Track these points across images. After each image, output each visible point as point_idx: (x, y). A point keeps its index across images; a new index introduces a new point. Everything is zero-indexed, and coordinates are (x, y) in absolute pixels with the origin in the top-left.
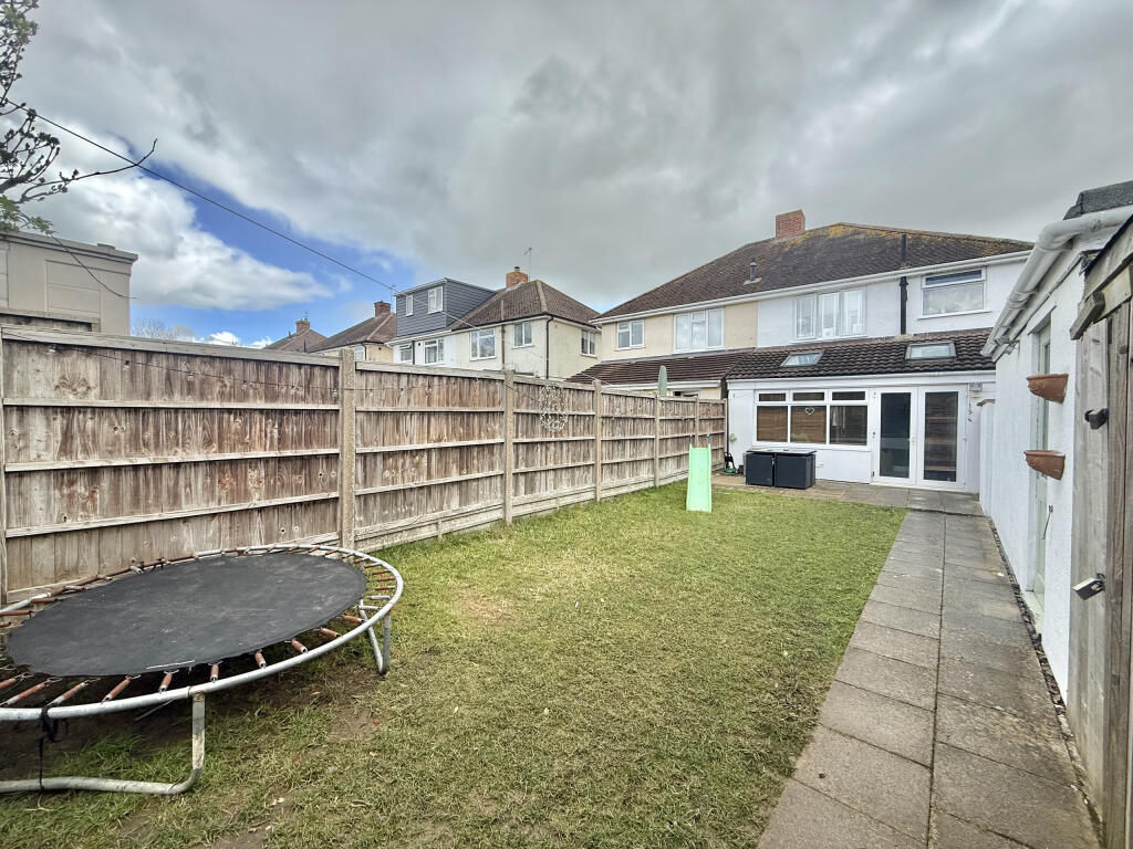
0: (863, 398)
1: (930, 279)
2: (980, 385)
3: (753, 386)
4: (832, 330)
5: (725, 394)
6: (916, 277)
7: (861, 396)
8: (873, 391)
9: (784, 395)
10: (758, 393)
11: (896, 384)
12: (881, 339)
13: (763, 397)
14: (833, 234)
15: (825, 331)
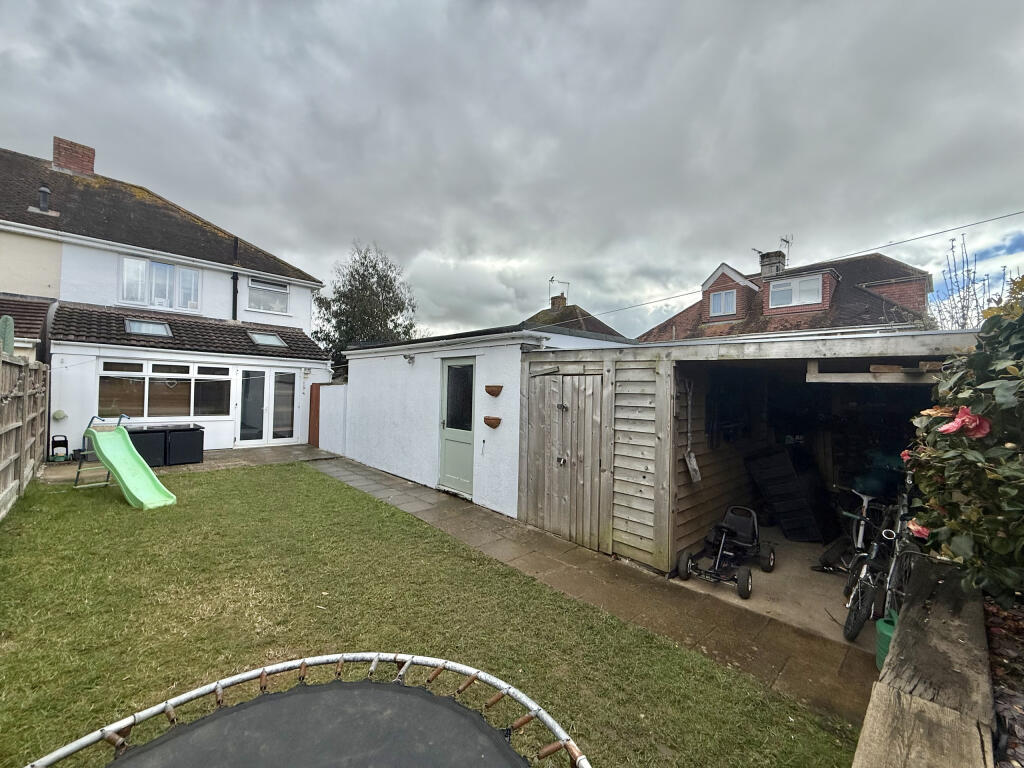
0: (227, 374)
1: (255, 280)
2: (309, 369)
3: (96, 352)
4: (165, 301)
5: (44, 355)
6: (244, 275)
7: (225, 371)
8: (236, 368)
9: (142, 365)
10: (102, 361)
11: (253, 363)
12: (215, 320)
13: (108, 366)
14: (139, 195)
15: (157, 300)
